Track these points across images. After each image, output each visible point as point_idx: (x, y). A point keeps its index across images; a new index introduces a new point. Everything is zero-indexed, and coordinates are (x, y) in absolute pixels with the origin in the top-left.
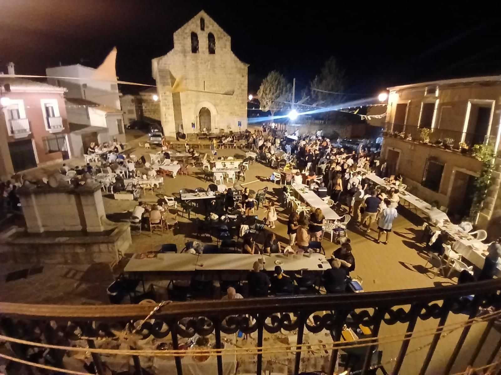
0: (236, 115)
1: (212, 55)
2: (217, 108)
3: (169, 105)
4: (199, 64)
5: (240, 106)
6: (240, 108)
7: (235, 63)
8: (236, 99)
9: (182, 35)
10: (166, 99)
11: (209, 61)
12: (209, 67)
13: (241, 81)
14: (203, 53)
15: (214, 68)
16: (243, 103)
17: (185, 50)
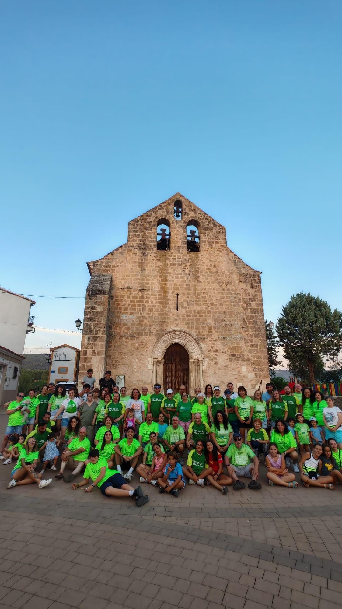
0: (243, 360)
1: (193, 254)
2: (203, 346)
3: (97, 332)
4: (169, 265)
5: (251, 341)
6: (252, 345)
7: (235, 265)
8: (243, 327)
9: (143, 225)
10: (92, 320)
11: (187, 262)
12: (187, 272)
13: (249, 295)
14: (178, 249)
15: (197, 272)
16: (257, 336)
17: (145, 245)
